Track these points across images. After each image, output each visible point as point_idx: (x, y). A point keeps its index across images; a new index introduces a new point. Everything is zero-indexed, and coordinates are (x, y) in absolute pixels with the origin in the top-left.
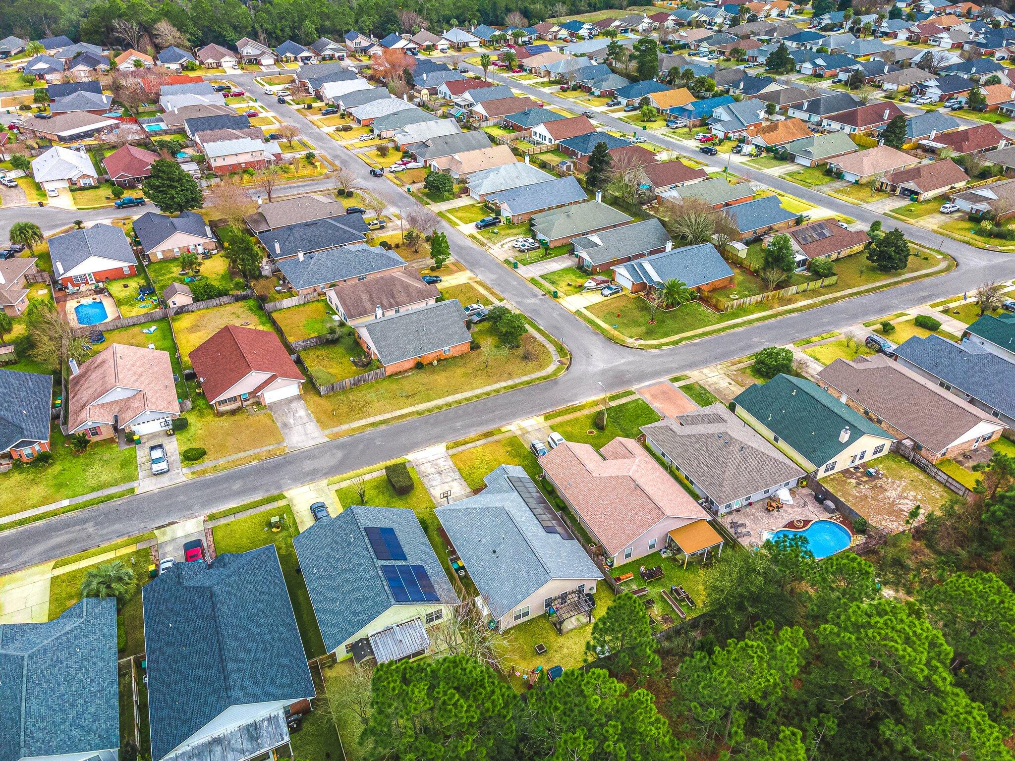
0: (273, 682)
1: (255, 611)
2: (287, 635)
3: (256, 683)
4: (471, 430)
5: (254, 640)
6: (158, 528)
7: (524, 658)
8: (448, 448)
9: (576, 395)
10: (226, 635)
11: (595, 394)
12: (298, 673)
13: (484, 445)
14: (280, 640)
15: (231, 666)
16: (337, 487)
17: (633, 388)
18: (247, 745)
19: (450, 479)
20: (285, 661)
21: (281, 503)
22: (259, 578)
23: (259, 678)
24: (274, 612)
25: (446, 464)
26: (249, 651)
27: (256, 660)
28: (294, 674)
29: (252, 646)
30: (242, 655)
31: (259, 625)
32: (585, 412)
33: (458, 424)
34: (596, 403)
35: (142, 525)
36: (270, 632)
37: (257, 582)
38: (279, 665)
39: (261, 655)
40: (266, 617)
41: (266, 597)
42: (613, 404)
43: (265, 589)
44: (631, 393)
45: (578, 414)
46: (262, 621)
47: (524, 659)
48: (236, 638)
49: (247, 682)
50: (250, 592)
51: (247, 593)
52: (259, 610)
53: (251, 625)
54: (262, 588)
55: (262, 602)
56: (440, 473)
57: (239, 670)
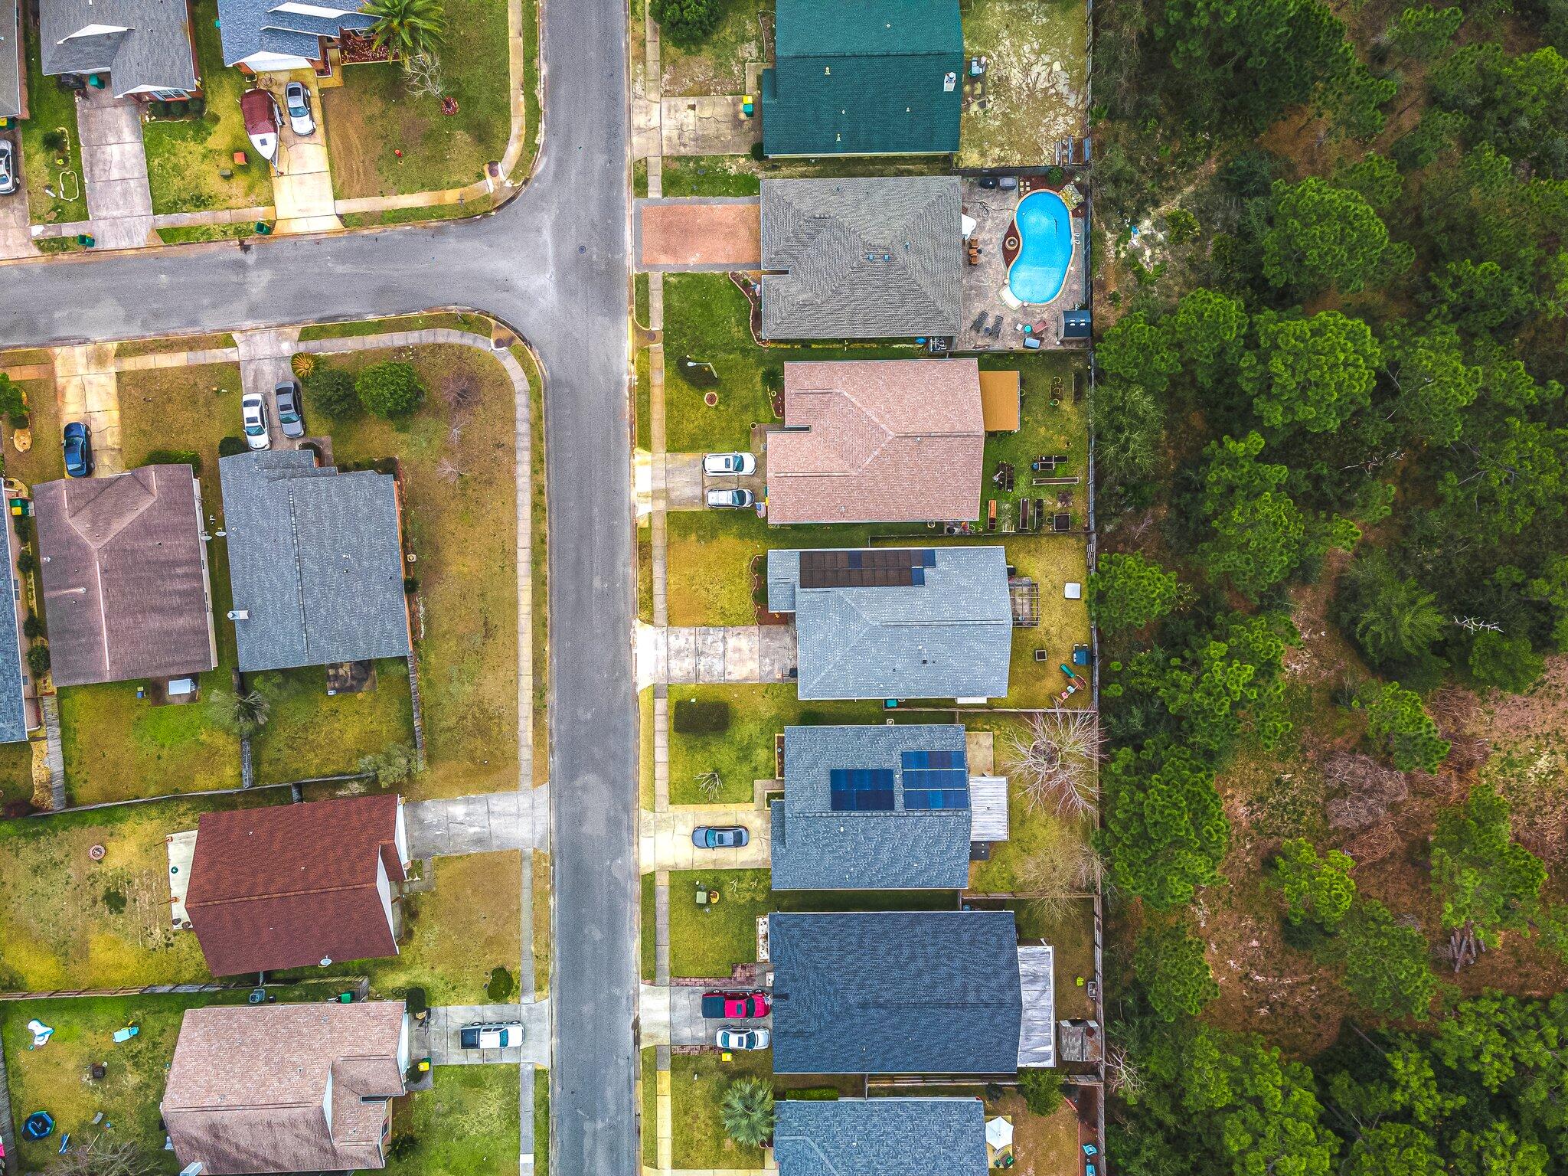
0: (995, 956)
1: (890, 959)
2: (927, 926)
3: (996, 974)
4: (620, 569)
5: (935, 967)
6: (637, 1041)
7: (1039, 678)
8: (651, 622)
9: (606, 369)
10: (927, 999)
11: (619, 337)
12: (983, 925)
13: (667, 568)
14: (935, 934)
15: (971, 998)
16: (663, 802)
17: (630, 266)
18: (1039, 986)
19: (720, 647)
20: (966, 937)
21: (663, 882)
22: (835, 944)
23: (989, 970)
24: (892, 935)
25: (684, 637)
26: (951, 976)
27: (964, 969)
28: (984, 929)
29: (943, 971)
30: (957, 984)
31: (913, 958)
32: (658, 379)
33: (597, 583)
34: (643, 351)
35: (622, 1062)
36: (924, 947)
37: (841, 948)
38: (972, 943)
39: (958, 963)
40: (900, 946)
41: (867, 941)
42: (657, 325)
43: (853, 939)
44: (642, 281)
45: (658, 395)
46: (906, 952)
47: (1043, 677)
48: (933, 986)
49: (994, 984)
50: (859, 959)
51: (860, 964)
52: (889, 954)
53: (912, 967)
54: (851, 943)
55: (875, 948)
56: (699, 654)
57: (977, 990)
